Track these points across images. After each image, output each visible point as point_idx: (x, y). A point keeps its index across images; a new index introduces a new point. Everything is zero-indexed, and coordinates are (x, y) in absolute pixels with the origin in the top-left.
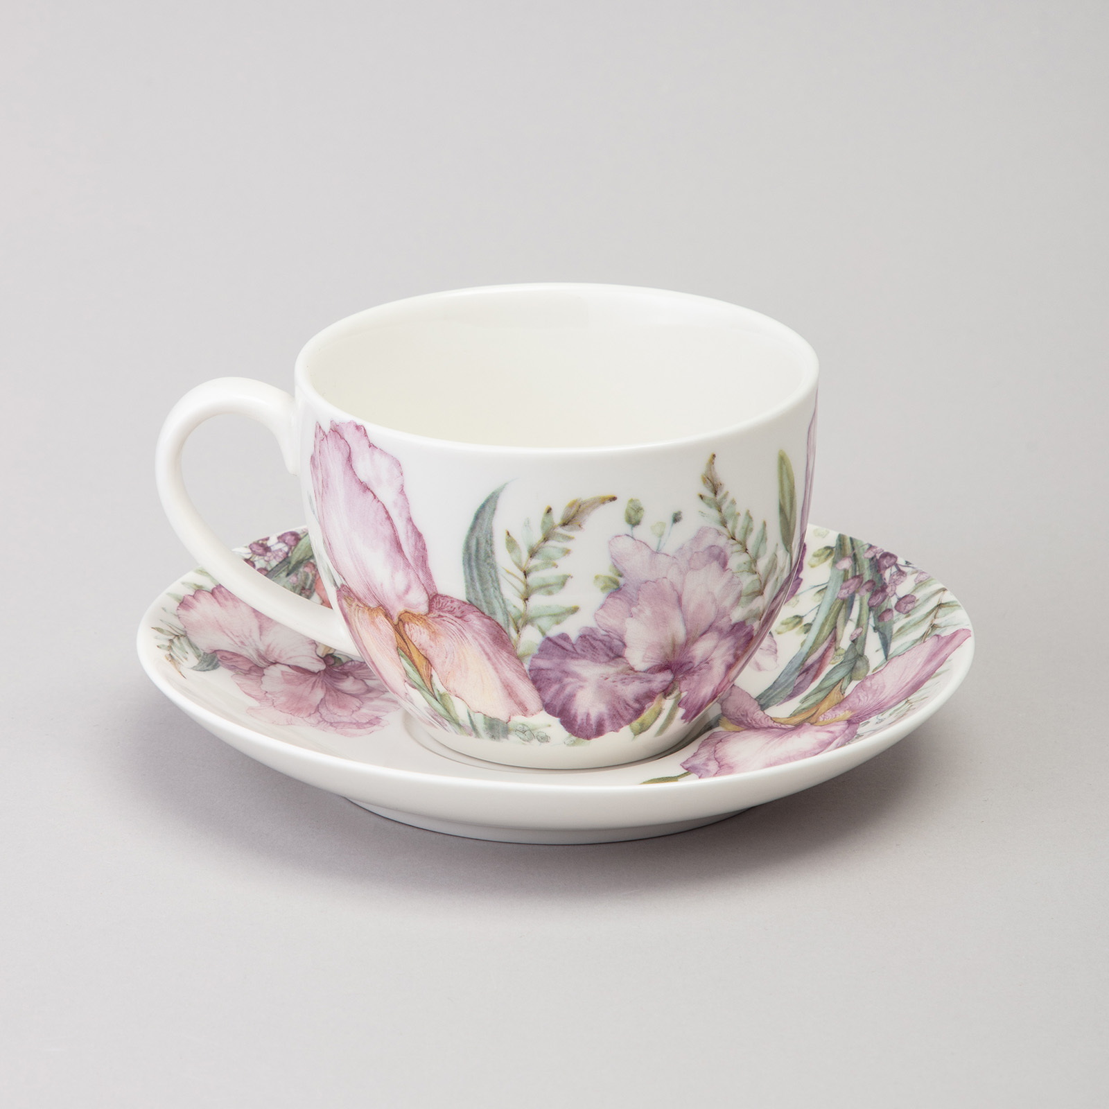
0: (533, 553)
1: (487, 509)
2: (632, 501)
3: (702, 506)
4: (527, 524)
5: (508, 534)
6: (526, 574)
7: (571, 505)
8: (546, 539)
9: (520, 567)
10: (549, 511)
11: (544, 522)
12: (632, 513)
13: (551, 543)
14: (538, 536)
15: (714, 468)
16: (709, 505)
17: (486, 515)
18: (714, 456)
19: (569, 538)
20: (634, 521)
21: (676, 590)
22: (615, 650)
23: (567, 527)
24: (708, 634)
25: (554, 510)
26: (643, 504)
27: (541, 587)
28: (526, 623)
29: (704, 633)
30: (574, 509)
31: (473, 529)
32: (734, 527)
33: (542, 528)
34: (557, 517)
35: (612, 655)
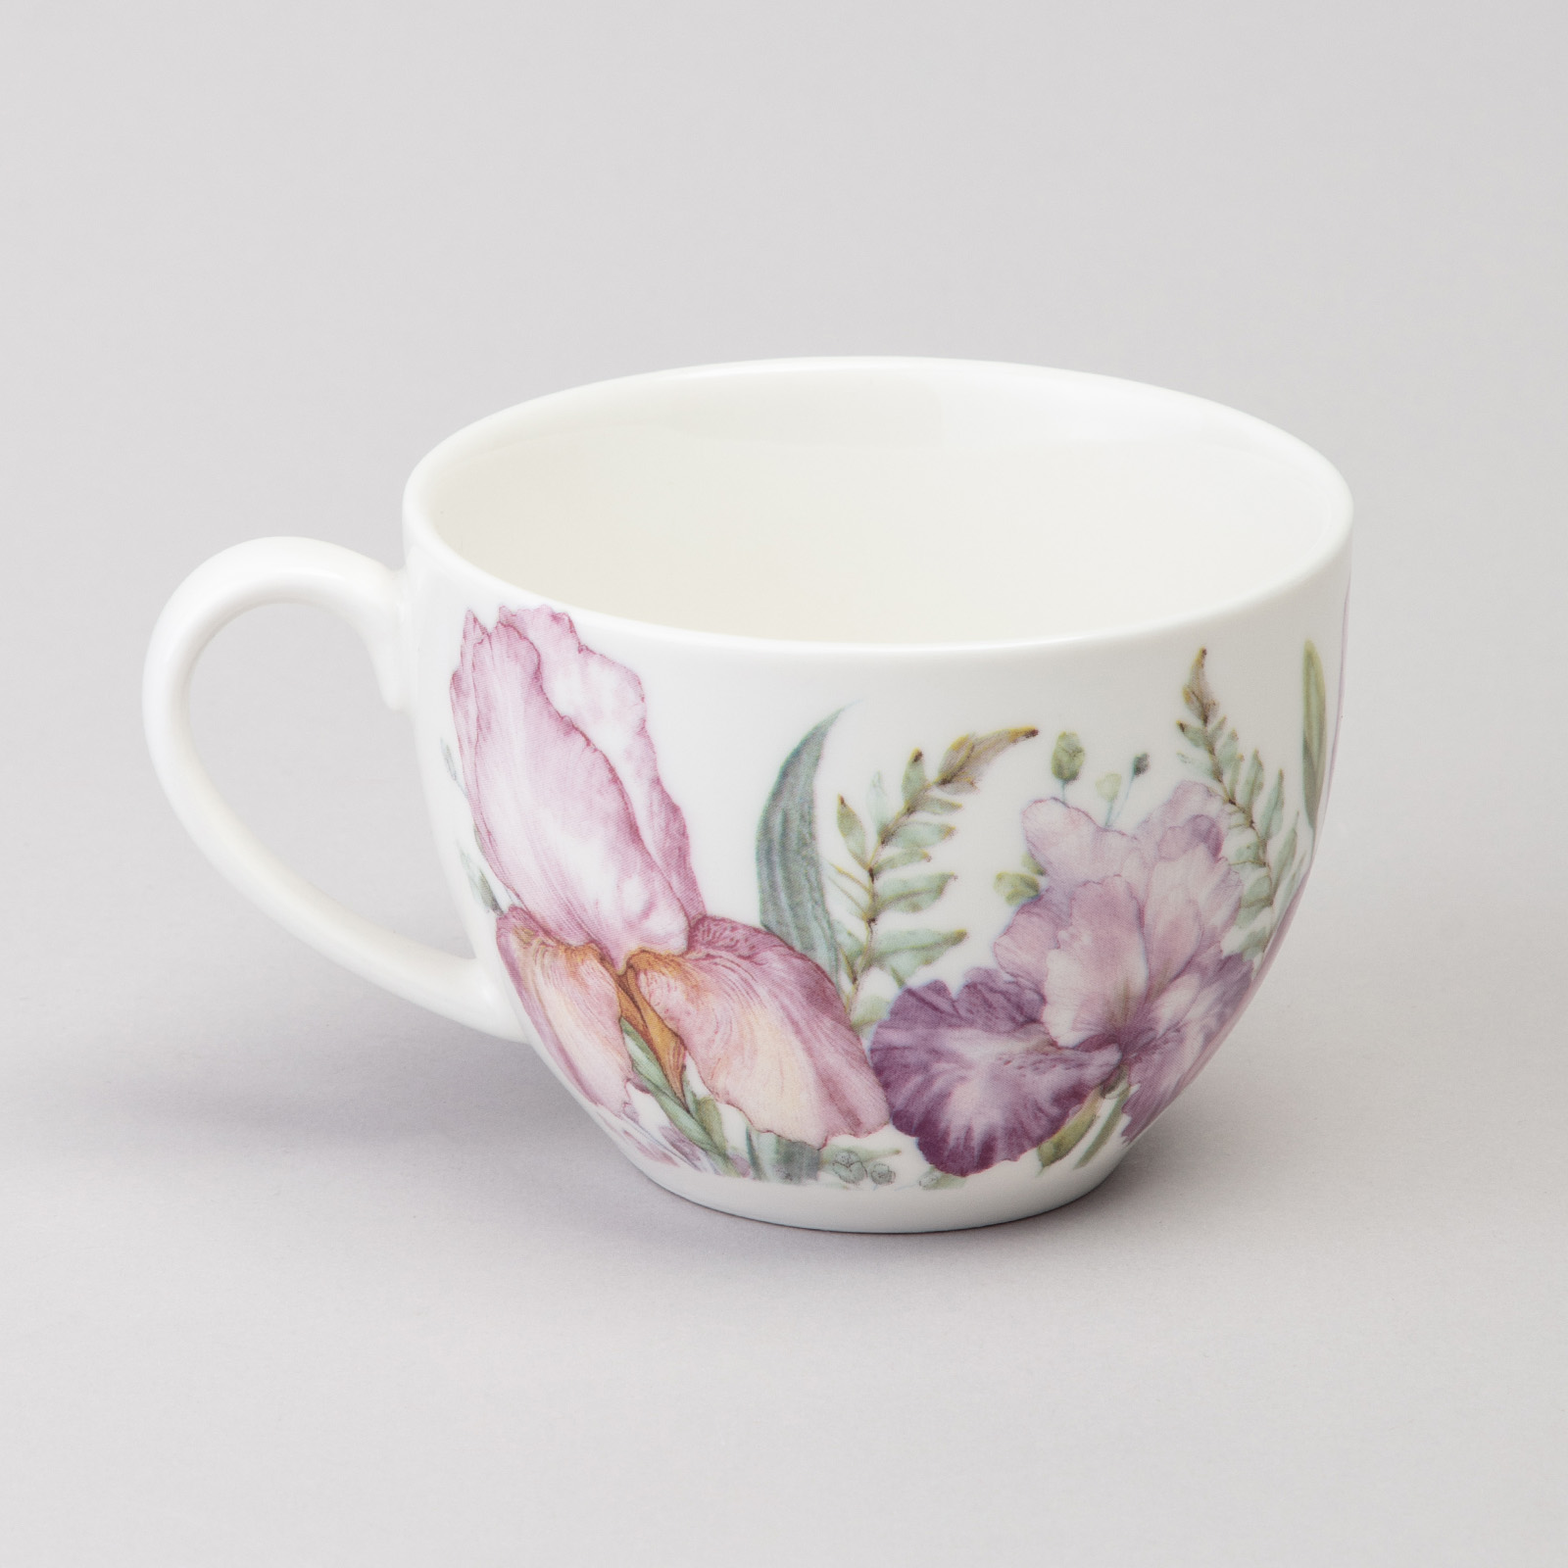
0: (886, 836)
1: (805, 757)
2: (1064, 736)
3: (1182, 743)
4: (878, 783)
5: (842, 801)
6: (873, 874)
7: (959, 746)
8: (910, 810)
9: (862, 862)
10: (918, 757)
11: (908, 779)
12: (1065, 759)
13: (920, 817)
14: (895, 803)
15: (1203, 675)
16: (1195, 742)
17: (802, 769)
18: (1204, 652)
19: (953, 807)
20: (1067, 773)
21: (1135, 898)
22: (1026, 1009)
23: (949, 787)
24: (1185, 978)
25: (926, 758)
26: (1085, 743)
27: (900, 898)
28: (868, 966)
29: (1177, 976)
30: (964, 753)
31: (777, 794)
32: (1234, 782)
33: (905, 788)
34: (932, 769)
35: (1021, 1019)
